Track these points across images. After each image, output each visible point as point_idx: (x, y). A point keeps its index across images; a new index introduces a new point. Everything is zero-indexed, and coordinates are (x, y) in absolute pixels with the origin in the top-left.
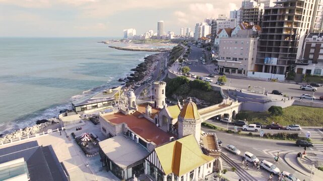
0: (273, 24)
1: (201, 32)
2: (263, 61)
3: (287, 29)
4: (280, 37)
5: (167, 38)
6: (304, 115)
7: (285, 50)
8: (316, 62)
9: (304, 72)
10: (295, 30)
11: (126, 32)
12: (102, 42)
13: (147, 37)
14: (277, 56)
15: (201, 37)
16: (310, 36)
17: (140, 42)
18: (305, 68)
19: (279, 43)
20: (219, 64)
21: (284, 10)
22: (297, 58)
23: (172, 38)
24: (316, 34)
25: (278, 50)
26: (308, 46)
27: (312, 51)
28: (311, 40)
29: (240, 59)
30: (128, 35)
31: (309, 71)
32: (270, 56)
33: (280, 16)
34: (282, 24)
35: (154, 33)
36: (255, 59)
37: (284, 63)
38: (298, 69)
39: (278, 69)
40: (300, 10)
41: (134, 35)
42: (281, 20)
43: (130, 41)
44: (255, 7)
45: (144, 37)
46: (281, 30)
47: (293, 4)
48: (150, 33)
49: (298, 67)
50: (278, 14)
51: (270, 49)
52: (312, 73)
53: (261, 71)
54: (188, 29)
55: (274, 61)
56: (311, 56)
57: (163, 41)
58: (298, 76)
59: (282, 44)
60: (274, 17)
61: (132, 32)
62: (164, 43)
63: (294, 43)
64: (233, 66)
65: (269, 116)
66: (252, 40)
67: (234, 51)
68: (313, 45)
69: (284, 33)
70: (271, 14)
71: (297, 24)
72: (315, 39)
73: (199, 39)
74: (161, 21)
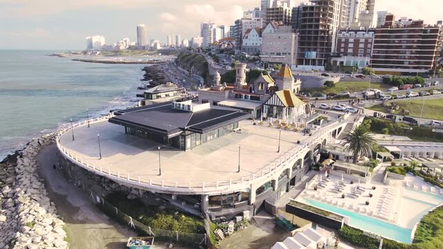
0: (311, 20)
1: (212, 36)
2: (303, 55)
3: (323, 26)
4: (317, 32)
5: (152, 49)
6: (348, 87)
7: (322, 44)
8: (346, 55)
9: (338, 64)
10: (329, 26)
11: (91, 39)
12: (54, 55)
13: (122, 48)
14: (315, 50)
15: (212, 42)
16: (340, 33)
17: (112, 54)
18: (339, 60)
19: (316, 38)
20: (262, 59)
21: (319, 8)
22: (332, 51)
23: (159, 47)
24: (345, 30)
25: (315, 44)
26: (339, 41)
27: (343, 45)
28: (341, 35)
29: (283, 54)
30: (94, 45)
31: (342, 63)
32: (309, 50)
33: (316, 13)
34: (318, 20)
35: (131, 41)
36: (296, 54)
37: (322, 56)
38: (334, 61)
39: (317, 62)
40: (332, 9)
41: (102, 45)
42: (317, 17)
43: (98, 53)
44: (278, 7)
45: (118, 47)
46: (317, 26)
47: (326, 3)
48: (125, 41)
49: (333, 59)
50: (315, 11)
51: (309, 44)
52: (345, 64)
53: (302, 64)
54: (177, 37)
55: (313, 55)
56: (342, 50)
57: (147, 52)
58: (334, 67)
59: (319, 38)
60: (311, 14)
61: (99, 40)
62: (149, 54)
63: (329, 38)
64: (277, 60)
65: (325, 89)
66: (294, 35)
67: (278, 46)
68: (343, 40)
69: (321, 28)
70: (308, 11)
71: (330, 21)
72: (344, 35)
73: (210, 45)
74: (143, 25)
